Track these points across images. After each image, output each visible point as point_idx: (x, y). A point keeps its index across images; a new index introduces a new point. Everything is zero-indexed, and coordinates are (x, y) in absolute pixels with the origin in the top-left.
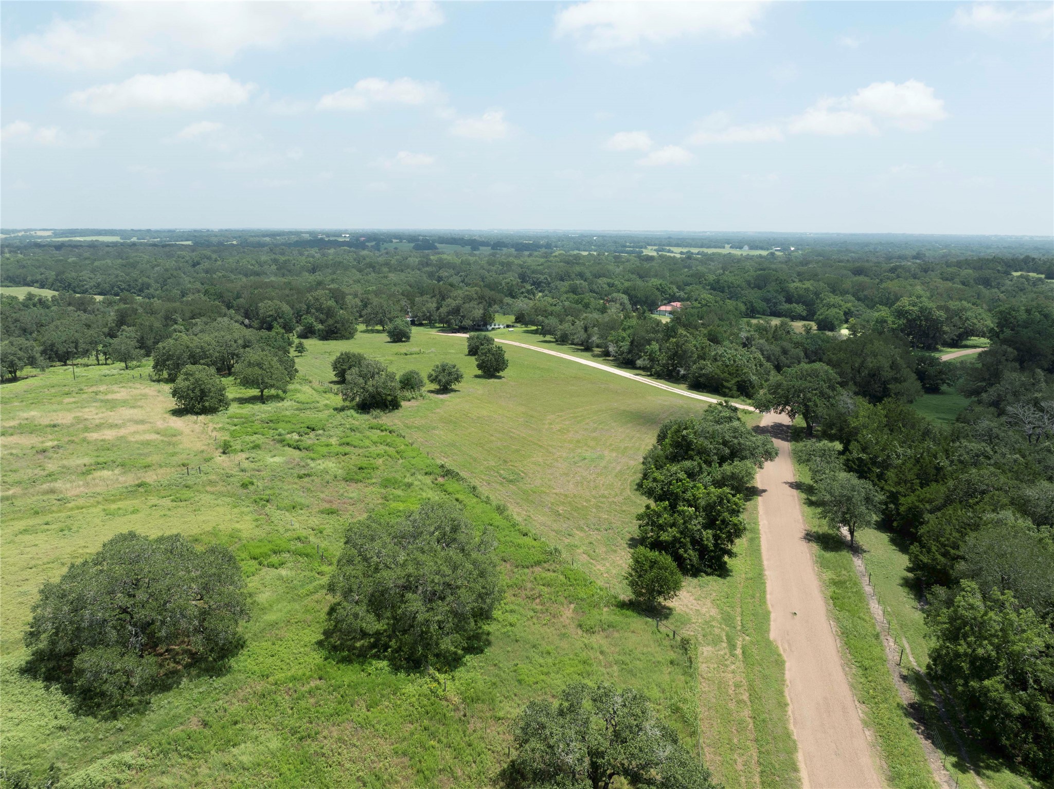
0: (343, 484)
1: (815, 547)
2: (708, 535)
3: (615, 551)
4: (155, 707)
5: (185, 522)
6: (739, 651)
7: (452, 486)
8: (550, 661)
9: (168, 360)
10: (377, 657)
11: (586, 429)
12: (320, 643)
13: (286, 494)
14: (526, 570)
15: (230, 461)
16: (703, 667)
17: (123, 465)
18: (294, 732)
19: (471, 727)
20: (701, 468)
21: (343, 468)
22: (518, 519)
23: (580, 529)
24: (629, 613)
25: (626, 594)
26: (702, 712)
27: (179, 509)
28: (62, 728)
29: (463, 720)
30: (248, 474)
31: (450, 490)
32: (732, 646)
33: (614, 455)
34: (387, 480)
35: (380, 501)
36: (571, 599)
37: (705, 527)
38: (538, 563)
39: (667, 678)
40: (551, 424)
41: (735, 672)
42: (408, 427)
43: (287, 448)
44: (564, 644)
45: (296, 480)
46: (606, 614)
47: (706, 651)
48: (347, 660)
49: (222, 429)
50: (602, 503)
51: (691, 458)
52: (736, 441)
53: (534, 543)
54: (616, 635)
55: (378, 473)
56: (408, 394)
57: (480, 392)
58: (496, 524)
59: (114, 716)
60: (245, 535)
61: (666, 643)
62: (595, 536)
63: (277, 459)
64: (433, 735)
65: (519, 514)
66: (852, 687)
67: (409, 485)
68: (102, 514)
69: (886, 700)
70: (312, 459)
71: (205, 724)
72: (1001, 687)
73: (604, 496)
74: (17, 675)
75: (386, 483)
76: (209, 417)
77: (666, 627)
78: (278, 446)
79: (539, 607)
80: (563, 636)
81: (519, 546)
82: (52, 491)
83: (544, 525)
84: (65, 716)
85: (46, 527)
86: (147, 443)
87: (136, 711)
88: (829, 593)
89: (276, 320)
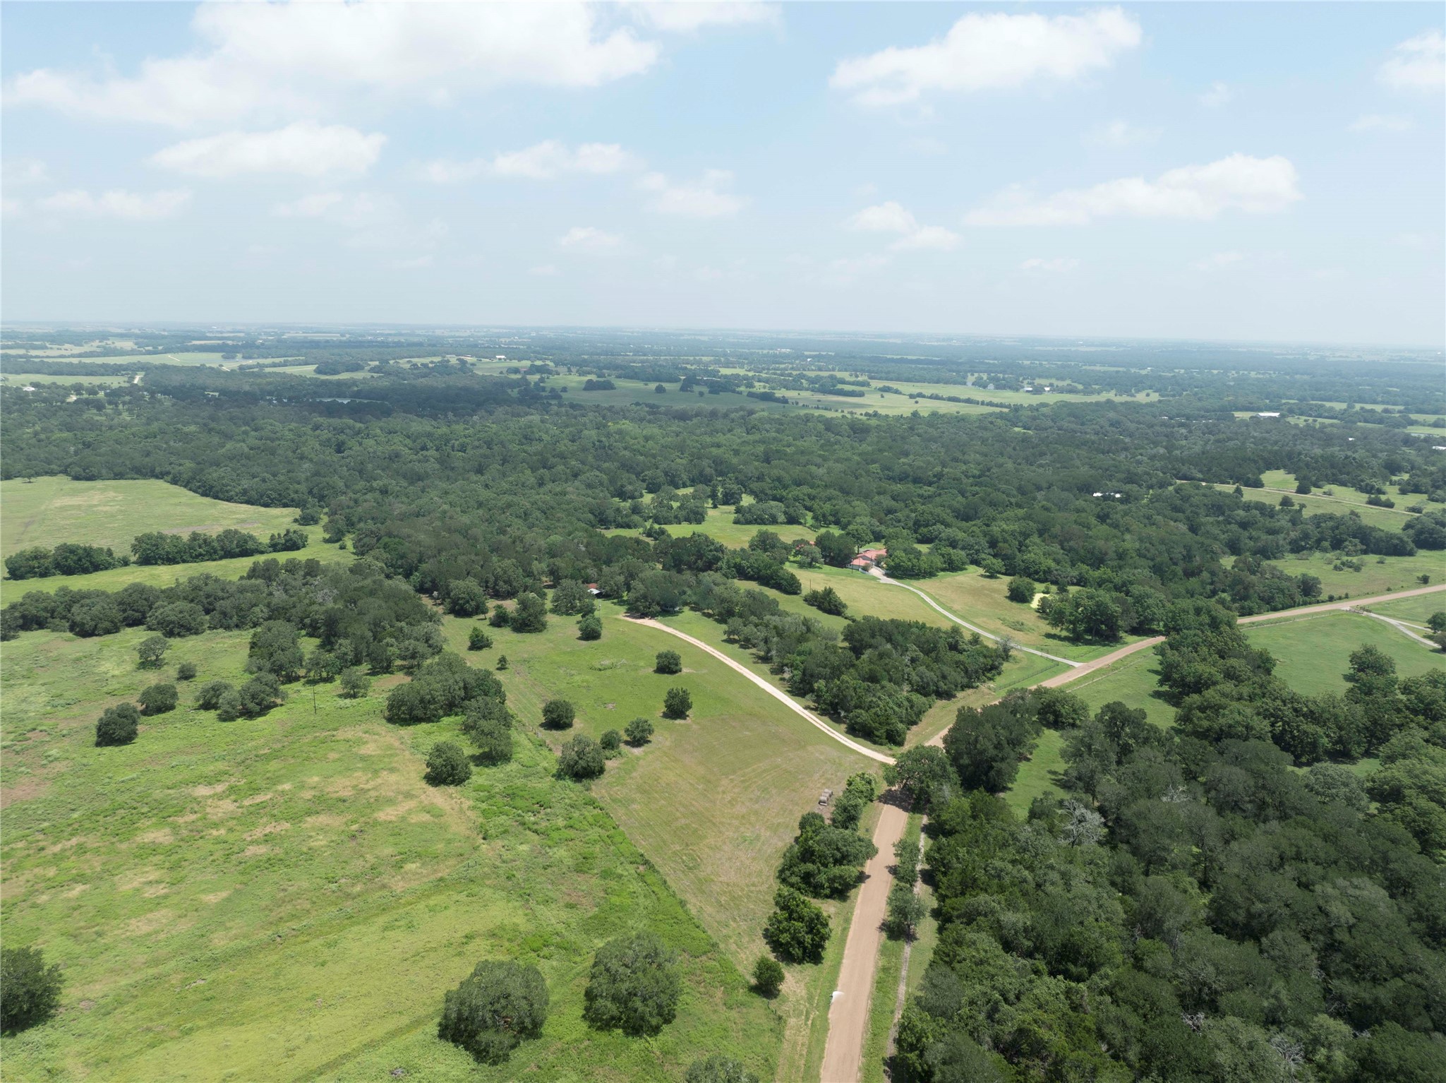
0: (575, 876)
1: (884, 935)
2: (808, 938)
3: (754, 941)
4: (512, 1057)
5: (481, 918)
6: (810, 1022)
7: (651, 878)
8: (707, 1028)
9: (401, 705)
10: (616, 1026)
11: (751, 799)
12: (583, 1016)
13: (539, 886)
14: (697, 960)
15: (493, 850)
16: (787, 1033)
17: (419, 856)
18: (582, 1072)
19: (665, 1069)
20: (819, 870)
21: (572, 857)
22: (693, 912)
23: (734, 920)
24: (754, 995)
25: (753, 981)
26: (781, 1061)
27: (475, 905)
28: (473, 1070)
29: (662, 1063)
30: (509, 865)
31: (649, 882)
32: (807, 1019)
33: (768, 834)
34: (605, 871)
35: (602, 894)
36: (723, 983)
37: (807, 933)
38: (705, 953)
39: (767, 1040)
40: (724, 792)
41: (803, 1037)
42: (613, 801)
43: (528, 832)
44: (715, 1017)
45: (543, 871)
46: (741, 994)
47: (792, 1021)
48: (600, 1029)
49: (474, 808)
50: (752, 892)
51: (814, 862)
52: (845, 849)
53: (704, 935)
54: (745, 1011)
55: (597, 861)
56: (608, 753)
57: (668, 743)
58: (680, 917)
59: (495, 1063)
60: (522, 928)
61: (772, 1016)
62: (744, 925)
63: (525, 847)
64: (648, 1073)
65: (695, 905)
66: (863, 1046)
67: (620, 876)
68: (427, 910)
69: (877, 1055)
70: (550, 847)
71: (539, 1067)
72: (915, 1058)
73: (753, 885)
74: (437, 1040)
75: (606, 874)
76: (459, 788)
77: (774, 1003)
78: (521, 828)
79: (702, 990)
80: (715, 1011)
81: (694, 939)
82: (384, 886)
83: (710, 915)
84: (474, 1065)
85: (397, 923)
86: (424, 826)
87: (504, 1060)
88: (876, 978)
89: (468, 602)
